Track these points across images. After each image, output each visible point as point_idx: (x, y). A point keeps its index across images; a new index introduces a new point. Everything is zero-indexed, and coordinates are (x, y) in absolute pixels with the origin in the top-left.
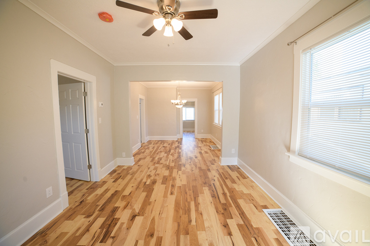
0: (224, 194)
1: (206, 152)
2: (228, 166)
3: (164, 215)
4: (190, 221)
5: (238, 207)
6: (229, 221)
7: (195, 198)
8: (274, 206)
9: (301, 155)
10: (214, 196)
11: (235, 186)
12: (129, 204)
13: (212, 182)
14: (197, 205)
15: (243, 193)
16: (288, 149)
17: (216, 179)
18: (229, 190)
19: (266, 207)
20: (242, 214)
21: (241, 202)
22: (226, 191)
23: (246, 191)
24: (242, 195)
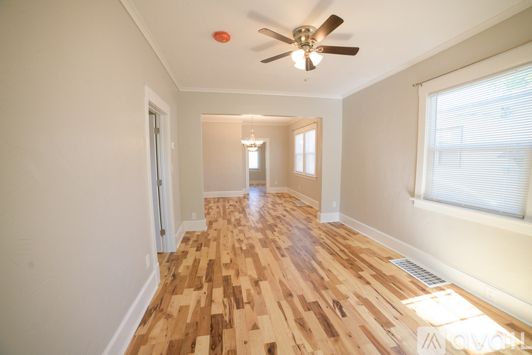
0: (341, 250)
1: (293, 210)
2: (329, 223)
3: (289, 277)
4: (322, 278)
5: (363, 260)
6: (361, 273)
7: (313, 257)
8: (398, 256)
9: (426, 198)
10: (332, 253)
11: (349, 242)
12: (240, 271)
13: (322, 241)
14: (320, 264)
15: (361, 248)
16: (412, 194)
17: (322, 237)
18: (345, 246)
19: (390, 258)
20: (371, 266)
21: (363, 256)
22: (343, 248)
23: (363, 247)
24: (362, 251)
